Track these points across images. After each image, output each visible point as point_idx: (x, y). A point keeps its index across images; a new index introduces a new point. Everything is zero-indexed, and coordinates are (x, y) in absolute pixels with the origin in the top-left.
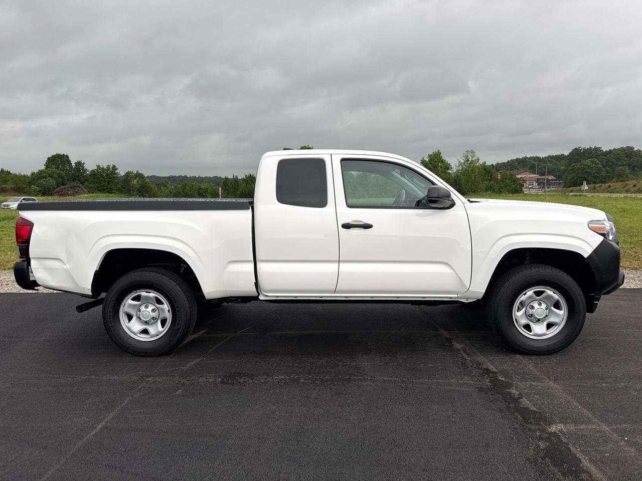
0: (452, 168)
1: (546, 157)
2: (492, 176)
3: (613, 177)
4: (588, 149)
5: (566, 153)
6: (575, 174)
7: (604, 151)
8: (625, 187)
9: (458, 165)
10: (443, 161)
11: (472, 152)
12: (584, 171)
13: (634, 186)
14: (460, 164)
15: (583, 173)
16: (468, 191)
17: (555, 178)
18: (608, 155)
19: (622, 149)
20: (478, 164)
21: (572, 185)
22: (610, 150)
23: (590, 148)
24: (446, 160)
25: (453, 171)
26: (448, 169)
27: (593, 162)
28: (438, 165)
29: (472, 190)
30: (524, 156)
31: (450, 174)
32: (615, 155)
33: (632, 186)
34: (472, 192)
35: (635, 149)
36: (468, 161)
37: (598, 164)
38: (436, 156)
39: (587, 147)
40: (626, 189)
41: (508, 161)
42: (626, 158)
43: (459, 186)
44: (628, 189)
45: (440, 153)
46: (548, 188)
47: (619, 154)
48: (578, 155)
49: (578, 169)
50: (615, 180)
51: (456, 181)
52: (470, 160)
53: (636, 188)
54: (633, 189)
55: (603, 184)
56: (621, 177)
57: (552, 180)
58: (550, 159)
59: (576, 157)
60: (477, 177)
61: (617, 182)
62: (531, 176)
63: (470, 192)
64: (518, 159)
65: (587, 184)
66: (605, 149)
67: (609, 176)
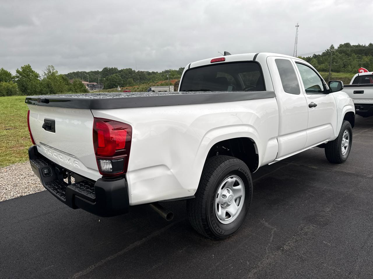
0: (40, 77)
1: (89, 72)
2: (68, 82)
3: (127, 84)
4: (111, 68)
5: (100, 70)
6: (109, 82)
7: (119, 70)
8: (134, 89)
9: (44, 75)
10: (33, 72)
11: (52, 67)
12: (113, 80)
13: (138, 88)
14: (45, 74)
15: (113, 82)
16: (57, 91)
17: (97, 84)
18: (122, 72)
19: (127, 69)
20: (57, 74)
21: (108, 88)
22: (122, 70)
23: (112, 68)
24: (35, 71)
25: (41, 78)
26: (37, 77)
27: (116, 75)
28: (30, 74)
29: (60, 91)
30: (77, 71)
31: (39, 80)
32: (124, 73)
33: (137, 88)
34: (60, 92)
35: (133, 70)
36: (50, 72)
37: (119, 77)
38: (27, 68)
39: (111, 67)
40: (134, 90)
41: (68, 74)
42: (130, 74)
43: (51, 88)
44: (136, 90)
45: (30, 66)
46: (95, 89)
47: (126, 72)
48: (107, 72)
49: (110, 79)
50: (128, 85)
51: (48, 85)
52: (52, 72)
53: (139, 89)
54: (137, 90)
55: (124, 88)
56: (130, 84)
57: (96, 85)
58: (92, 73)
59: (106, 72)
60: (61, 82)
61: (129, 86)
62: (85, 83)
63: (58, 92)
64: (74, 73)
65: (120, 87)
66: (119, 69)
67: (125, 83)
